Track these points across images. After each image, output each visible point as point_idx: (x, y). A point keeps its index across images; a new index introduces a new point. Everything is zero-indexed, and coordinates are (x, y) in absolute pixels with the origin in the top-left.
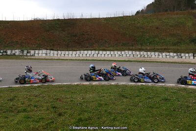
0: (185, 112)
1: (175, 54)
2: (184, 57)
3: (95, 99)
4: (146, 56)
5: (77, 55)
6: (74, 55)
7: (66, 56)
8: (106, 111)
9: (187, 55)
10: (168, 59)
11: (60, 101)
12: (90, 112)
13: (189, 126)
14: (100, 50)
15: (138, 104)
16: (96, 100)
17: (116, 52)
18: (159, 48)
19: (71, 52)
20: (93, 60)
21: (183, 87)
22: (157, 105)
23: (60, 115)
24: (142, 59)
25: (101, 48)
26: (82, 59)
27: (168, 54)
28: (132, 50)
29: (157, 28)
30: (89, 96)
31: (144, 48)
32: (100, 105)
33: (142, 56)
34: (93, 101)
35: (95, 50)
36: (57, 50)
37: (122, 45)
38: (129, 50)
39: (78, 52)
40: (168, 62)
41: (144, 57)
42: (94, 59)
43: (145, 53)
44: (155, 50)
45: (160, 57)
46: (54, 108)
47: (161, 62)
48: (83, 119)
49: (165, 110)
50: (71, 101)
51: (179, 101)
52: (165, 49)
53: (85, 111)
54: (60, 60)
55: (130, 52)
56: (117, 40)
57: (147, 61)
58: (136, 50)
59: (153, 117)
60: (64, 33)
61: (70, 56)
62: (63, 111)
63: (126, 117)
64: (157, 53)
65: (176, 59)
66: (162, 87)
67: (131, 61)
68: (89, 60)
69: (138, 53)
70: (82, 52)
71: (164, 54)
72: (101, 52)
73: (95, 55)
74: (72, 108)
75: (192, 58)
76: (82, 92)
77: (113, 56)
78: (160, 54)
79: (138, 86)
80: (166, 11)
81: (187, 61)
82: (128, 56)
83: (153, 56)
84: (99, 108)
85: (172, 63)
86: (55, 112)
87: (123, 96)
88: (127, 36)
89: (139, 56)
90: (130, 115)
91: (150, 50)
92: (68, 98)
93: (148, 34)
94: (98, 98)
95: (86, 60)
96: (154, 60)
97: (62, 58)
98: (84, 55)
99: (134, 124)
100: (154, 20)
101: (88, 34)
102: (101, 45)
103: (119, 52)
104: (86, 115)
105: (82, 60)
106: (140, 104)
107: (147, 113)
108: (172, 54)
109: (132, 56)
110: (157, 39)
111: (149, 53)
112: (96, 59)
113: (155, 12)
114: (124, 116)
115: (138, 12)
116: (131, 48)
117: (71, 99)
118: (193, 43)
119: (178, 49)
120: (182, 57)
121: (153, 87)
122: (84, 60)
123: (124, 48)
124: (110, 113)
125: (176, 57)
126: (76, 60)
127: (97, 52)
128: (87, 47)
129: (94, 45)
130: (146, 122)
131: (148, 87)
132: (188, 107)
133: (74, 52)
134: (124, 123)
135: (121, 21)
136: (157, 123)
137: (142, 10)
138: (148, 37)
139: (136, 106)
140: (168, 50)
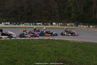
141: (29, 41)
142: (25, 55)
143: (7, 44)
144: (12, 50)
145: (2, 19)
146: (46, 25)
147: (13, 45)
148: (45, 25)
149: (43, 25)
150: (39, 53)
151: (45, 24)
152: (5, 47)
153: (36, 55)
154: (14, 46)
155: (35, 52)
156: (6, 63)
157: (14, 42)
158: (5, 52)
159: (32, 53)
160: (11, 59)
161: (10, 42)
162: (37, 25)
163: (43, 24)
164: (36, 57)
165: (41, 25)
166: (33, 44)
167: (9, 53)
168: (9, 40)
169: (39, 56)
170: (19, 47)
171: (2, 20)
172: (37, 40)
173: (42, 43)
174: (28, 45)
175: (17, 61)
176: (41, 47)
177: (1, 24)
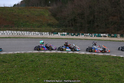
0: (43, 67)
1: (39, 33)
2: (44, 35)
4: (21, 34)
9: (46, 33)
10: (35, 36)
13: (45, 75)
15: (14, 66)
18: (29, 29)
22: (27, 65)
24: (18, 36)
27: (34, 33)
28: (11, 30)
29: (28, 16)
31: (19, 29)
33: (18, 34)
37: (4, 27)
38: (9, 30)
40: (34, 38)
43: (20, 32)
44: (26, 30)
45: (30, 34)
47: (31, 38)
49: (32, 67)
51: (40, 61)
52: (33, 30)
55: (10, 32)
57: (21, 38)
58: (14, 30)
59: (23, 73)
63: (6, 76)
64: (28, 32)
65: (40, 36)
66: (31, 53)
67: (11, 38)
69: (15, 32)
71: (32, 33)
75: (48, 35)
78: (30, 33)
79: (15, 54)
80: (33, 6)
81: (46, 37)
82: (8, 34)
83: (26, 34)
85: (37, 38)
87: (3, 62)
88: (8, 20)
89: (16, 34)
90: (9, 74)
91: (24, 30)
93: (22, 20)
96: (26, 37)
100: (26, 11)
103: (2, 32)
106: (16, 66)
107: (20, 71)
108: (37, 33)
109: (11, 34)
110: (28, 23)
111: (23, 32)
113: (26, 6)
114: (3, 75)
115: (15, 5)
116: (11, 29)
118: (49, 26)
119: (41, 30)
121: (24, 54)
123: (6, 29)
125: (39, 35)
130: (19, 77)
131: (21, 54)
132: (45, 64)
135: (2, 10)
136: (26, 76)
137: (18, 4)
138: (22, 22)
139: (13, 67)
140: (34, 30)
141: (90, 57)
142: (85, 75)
143: (64, 59)
144: (69, 66)
146: (114, 37)
147: (71, 61)
148: (112, 37)
149: (110, 37)
150: (104, 74)
151: (113, 35)
152: (61, 62)
153: (100, 77)
154: (72, 62)
155: (99, 73)
157: (72, 57)
158: (61, 69)
159: (95, 73)
160: (68, 77)
161: (67, 57)
162: (101, 36)
163: (110, 35)
164: (99, 80)
165: (106, 36)
166: (96, 62)
167: (66, 70)
168: (66, 54)
169: (104, 79)
170: (78, 64)
171: (59, 30)
172: (101, 57)
173: (108, 62)
174: (89, 62)
176: (107, 67)
177: (58, 34)
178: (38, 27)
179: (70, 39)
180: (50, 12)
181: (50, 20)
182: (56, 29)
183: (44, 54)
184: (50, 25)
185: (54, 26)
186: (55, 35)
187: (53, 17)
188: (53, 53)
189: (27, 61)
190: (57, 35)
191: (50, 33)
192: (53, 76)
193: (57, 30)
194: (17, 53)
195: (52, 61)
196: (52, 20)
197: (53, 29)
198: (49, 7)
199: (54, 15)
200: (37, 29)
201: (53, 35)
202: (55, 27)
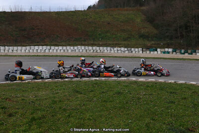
0: (137, 104)
1: (126, 49)
2: (134, 52)
3: (48, 97)
4: (99, 51)
5: (27, 51)
6: (23, 51)
7: (14, 52)
8: (60, 108)
9: (137, 50)
10: (120, 54)
11: (10, 100)
12: (44, 111)
13: (140, 116)
14: (52, 45)
15: (93, 99)
16: (50, 97)
17: (68, 47)
18: (110, 43)
19: (20, 48)
20: (45, 56)
21: (134, 81)
22: (111, 99)
23: (10, 115)
24: (95, 54)
25: (52, 44)
26: (33, 54)
27: (119, 49)
28: (85, 45)
29: (109, 24)
30: (42, 93)
31: (96, 43)
32: (55, 102)
33: (95, 51)
34: (46, 99)
35: (47, 45)
36: (5, 46)
37: (74, 40)
38: (82, 45)
39: (28, 48)
40: (119, 57)
41: (97, 52)
42: (46, 54)
43: (98, 48)
44: (106, 45)
45: (112, 51)
46: (3, 108)
47: (113, 57)
48: (36, 118)
49: (119, 103)
50: (22, 99)
51: (130, 94)
52: (116, 44)
53: (38, 110)
54: (7, 56)
55: (83, 48)
56: (69, 35)
57: (99, 56)
58: (88, 45)
59: (107, 110)
60: (11, 27)
61: (19, 51)
62: (14, 111)
63: (82, 113)
64: (109, 48)
65: (127, 53)
66: (115, 80)
68: (40, 56)
69: (90, 48)
70: (32, 47)
71: (116, 49)
72: (53, 48)
73: (47, 51)
74: (24, 107)
75: (141, 52)
76: (34, 89)
77: (66, 51)
78: (112, 49)
79: (92, 81)
80: (117, 7)
81: (137, 56)
82: (81, 51)
83: (106, 51)
84: (53, 105)
85: (123, 57)
86: (5, 113)
87: (77, 92)
88: (80, 31)
89: (91, 51)
90: (85, 110)
91: (102, 45)
92: (18, 97)
93: (100, 30)
94: (51, 95)
95: (38, 56)
96: (107, 55)
97: (11, 54)
98: (35, 51)
99: (89, 119)
100: (106, 16)
101: (39, 29)
102: (53, 40)
103: (72, 48)
104: (40, 114)
105: (33, 56)
106: (95, 99)
107: (102, 108)
108: (123, 49)
109: (84, 51)
110: (108, 34)
111: (101, 48)
112: (48, 54)
113: (106, 7)
115: (90, 7)
116: (84, 43)
117: (23, 98)
118: (141, 38)
119: (128, 44)
120: (132, 52)
122: (35, 56)
123: (77, 43)
124: (65, 110)
125: (127, 52)
126: (26, 56)
127: (49, 47)
128: (38, 43)
129: (46, 40)
130: (101, 116)
131: (101, 82)
132: (139, 99)
133: (24, 48)
134: (79, 119)
135: (73, 15)
136: (111, 116)
137: (94, 5)
138: (100, 33)
139: (90, 101)
140: (119, 45)
143: (171, 93)
144: (181, 105)
145: (159, 42)
147: (183, 96)
152: (166, 98)
154: (185, 98)
156: (169, 129)
157: (184, 89)
158: (167, 108)
160: (179, 124)
161: (175, 89)
167: (175, 111)
168: (173, 84)
170: (196, 103)
171: (158, 44)
175: (192, 131)
177: (156, 50)
178: (125, 40)
179: (178, 59)
180: (143, 16)
181: (144, 28)
182: (153, 42)
183: (136, 82)
184: (143, 36)
185: (150, 39)
186: (152, 53)
187: (148, 23)
188: (151, 82)
189: (111, 93)
190: (156, 52)
191: (144, 50)
192: (153, 120)
193: (155, 44)
194: (96, 80)
195: (151, 95)
196: (146, 28)
197: (149, 44)
198: (143, 8)
199: (151, 20)
200: (123, 43)
201: (148, 52)
202: (153, 40)
